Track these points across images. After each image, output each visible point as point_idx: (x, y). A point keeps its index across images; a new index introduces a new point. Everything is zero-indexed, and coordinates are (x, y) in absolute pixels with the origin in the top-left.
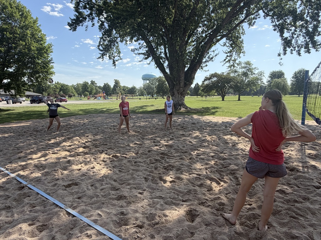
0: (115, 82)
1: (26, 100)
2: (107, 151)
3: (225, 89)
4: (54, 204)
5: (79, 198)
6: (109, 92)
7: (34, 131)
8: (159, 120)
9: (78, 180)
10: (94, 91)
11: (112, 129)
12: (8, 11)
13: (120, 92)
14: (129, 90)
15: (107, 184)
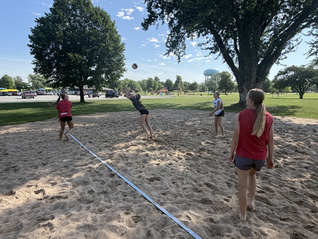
0: (177, 78)
1: (102, 95)
2: (180, 147)
3: (305, 84)
4: (143, 196)
5: (164, 194)
6: (171, 88)
7: (112, 122)
8: (227, 118)
9: (158, 175)
10: (157, 87)
11: (180, 126)
12: (94, 18)
13: (182, 88)
14: (190, 85)
15: (187, 183)
